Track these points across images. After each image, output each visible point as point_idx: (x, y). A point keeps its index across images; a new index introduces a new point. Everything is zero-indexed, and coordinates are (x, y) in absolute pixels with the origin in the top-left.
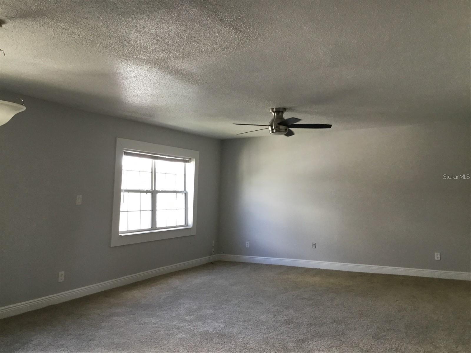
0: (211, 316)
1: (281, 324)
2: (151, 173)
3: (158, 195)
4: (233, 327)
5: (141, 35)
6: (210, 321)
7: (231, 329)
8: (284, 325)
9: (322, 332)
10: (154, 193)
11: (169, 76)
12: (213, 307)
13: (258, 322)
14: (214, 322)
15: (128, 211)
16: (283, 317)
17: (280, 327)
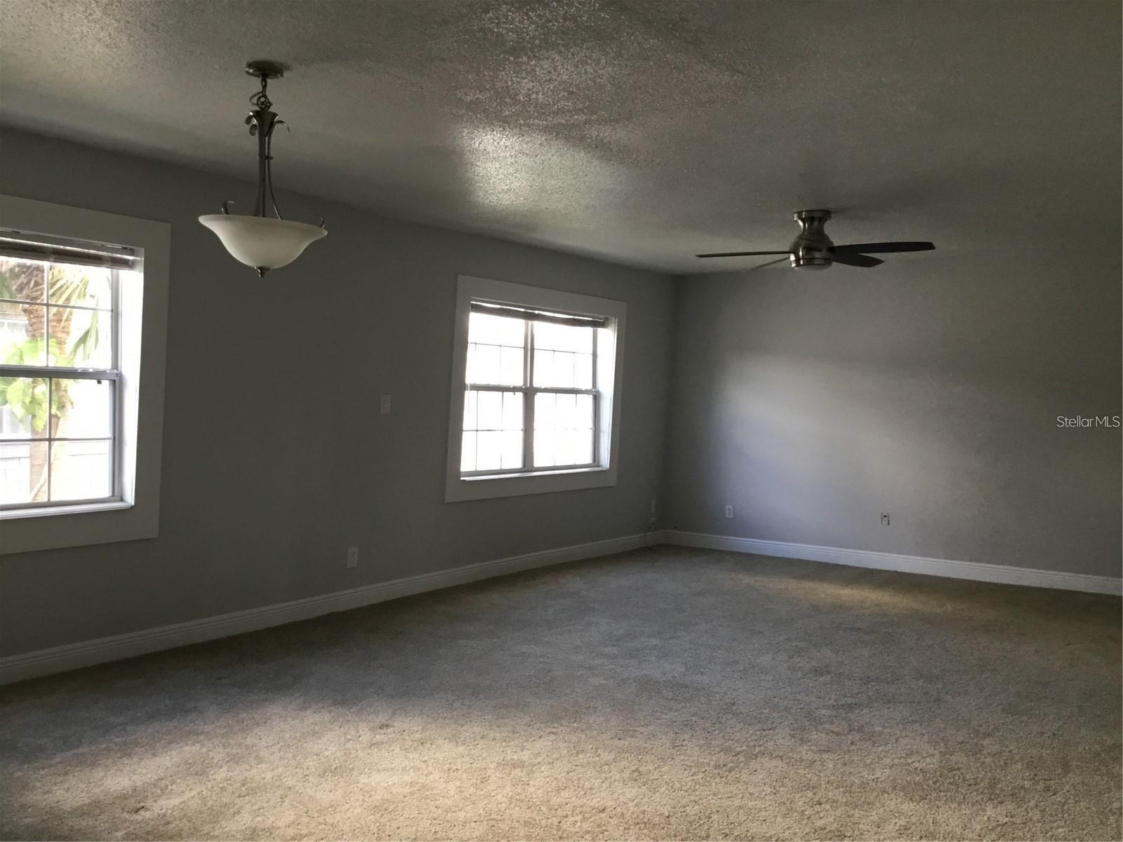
0: (655, 649)
1: (805, 675)
2: (523, 350)
3: (539, 399)
4: (702, 673)
5: (541, 86)
6: (653, 658)
7: (699, 677)
8: (810, 676)
9: (893, 695)
10: (529, 393)
11: (582, 154)
12: (659, 633)
13: (754, 667)
14: (662, 661)
15: (477, 431)
16: (808, 660)
17: (802, 680)
